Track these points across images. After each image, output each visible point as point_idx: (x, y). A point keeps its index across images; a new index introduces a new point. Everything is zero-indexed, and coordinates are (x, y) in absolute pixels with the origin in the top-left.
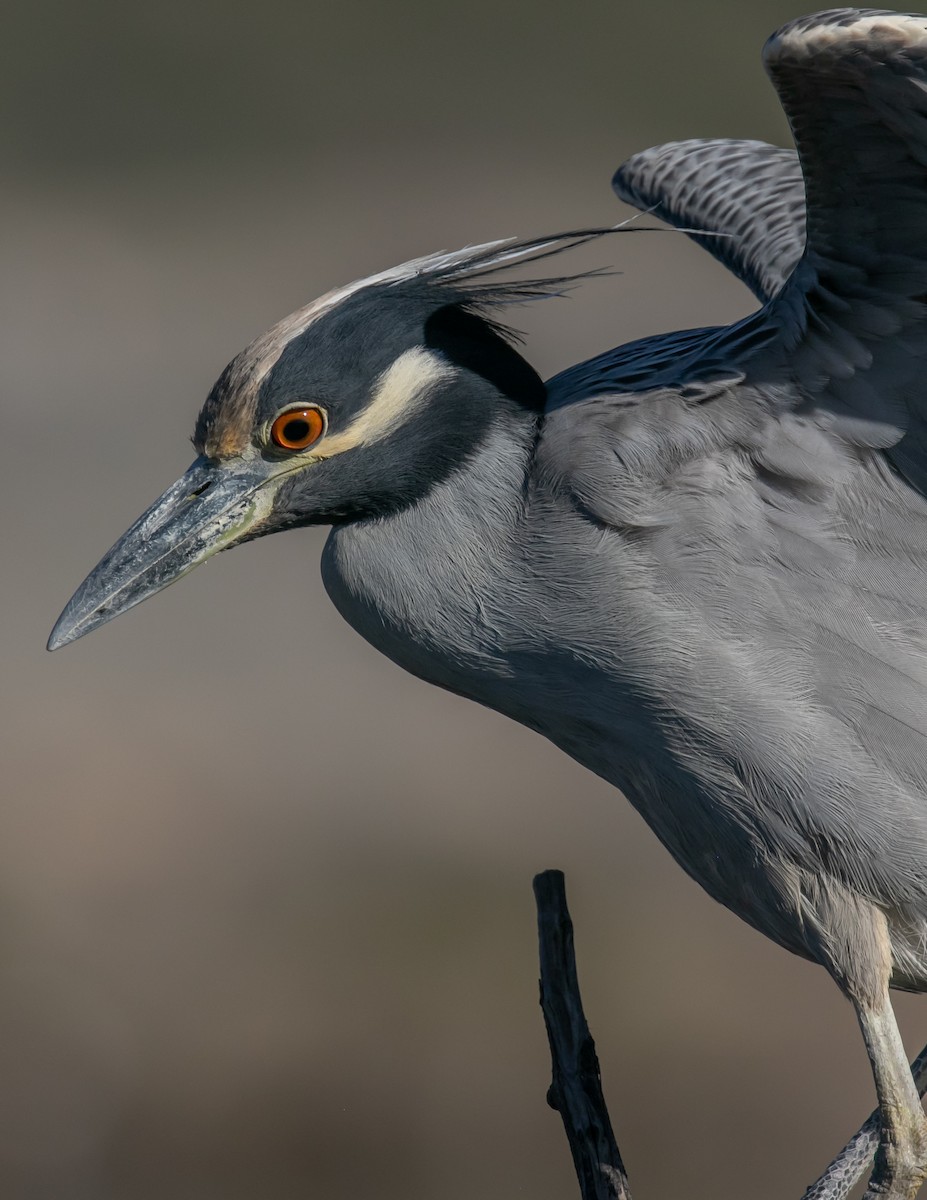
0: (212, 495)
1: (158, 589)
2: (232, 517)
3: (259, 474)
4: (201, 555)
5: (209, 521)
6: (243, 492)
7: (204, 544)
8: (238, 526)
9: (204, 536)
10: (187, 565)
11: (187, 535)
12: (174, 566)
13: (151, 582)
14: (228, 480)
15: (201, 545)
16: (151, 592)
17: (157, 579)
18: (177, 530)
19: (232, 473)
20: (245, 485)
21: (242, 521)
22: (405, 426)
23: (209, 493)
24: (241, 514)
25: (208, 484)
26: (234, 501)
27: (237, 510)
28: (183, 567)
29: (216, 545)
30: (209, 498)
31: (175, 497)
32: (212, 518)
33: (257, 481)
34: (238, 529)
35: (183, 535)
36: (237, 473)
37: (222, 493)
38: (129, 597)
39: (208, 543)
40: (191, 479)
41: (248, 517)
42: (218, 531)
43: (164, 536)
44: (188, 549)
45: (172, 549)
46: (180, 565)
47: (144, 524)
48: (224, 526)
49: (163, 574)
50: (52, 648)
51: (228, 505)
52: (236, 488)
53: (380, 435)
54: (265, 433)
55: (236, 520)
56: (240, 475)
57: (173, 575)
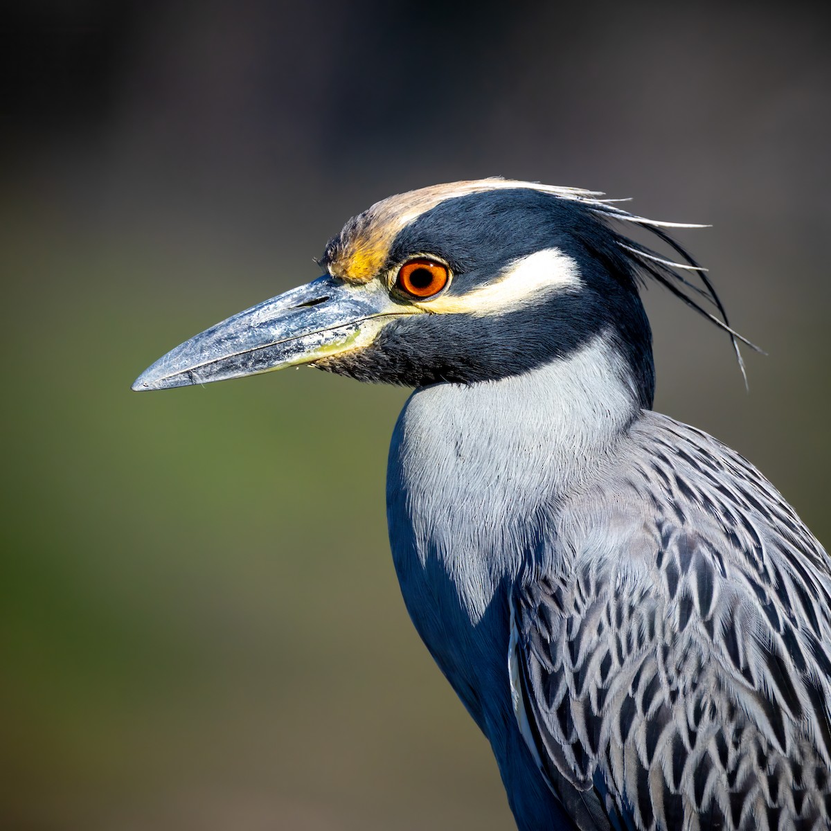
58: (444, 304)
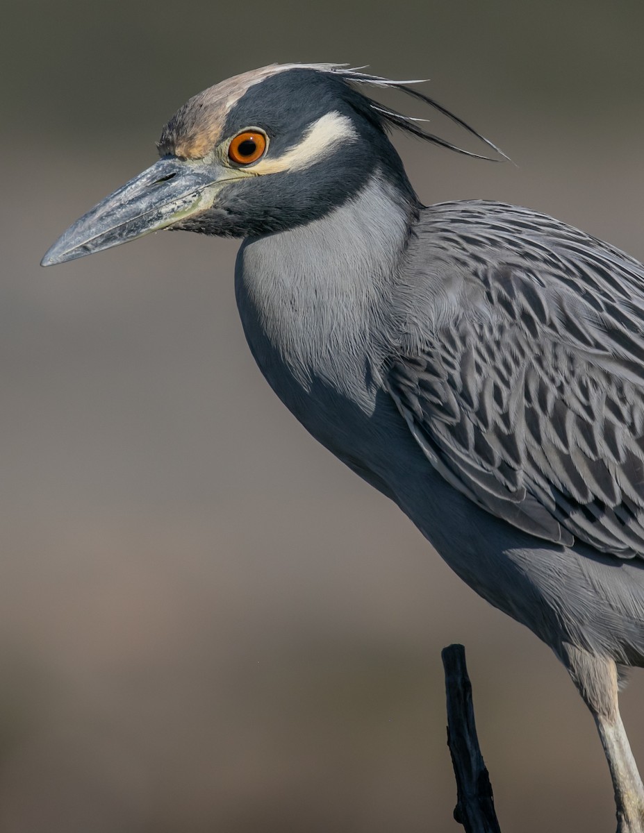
0: (176, 183)
1: (123, 242)
2: (185, 202)
3: (211, 176)
4: (157, 225)
5: (170, 201)
6: (197, 186)
7: (162, 217)
8: (186, 210)
9: (163, 210)
10: (146, 229)
11: (154, 207)
12: (138, 228)
13: (120, 235)
14: (188, 175)
15: (160, 216)
16: (117, 243)
17: (125, 234)
18: (148, 202)
19: (193, 171)
20: (200, 181)
21: (190, 207)
22: (319, 164)
23: (174, 181)
24: (191, 201)
25: (174, 175)
26: (190, 191)
27: (189, 198)
28: (144, 230)
29: (168, 220)
30: (174, 184)
31: (148, 179)
32: (173, 199)
33: (207, 180)
34: (186, 212)
35: (151, 206)
36: (196, 171)
37: (184, 183)
38: (104, 242)
39: (164, 217)
40: (160, 169)
41: (194, 206)
42: (173, 210)
43: (138, 203)
44: (151, 218)
45: (141, 215)
46: (142, 228)
47: (124, 192)
48: (178, 207)
49: (130, 231)
50: (45, 265)
51: (186, 193)
52: (193, 182)
53: (301, 166)
54: (225, 146)
55: (186, 205)
56: (198, 174)
57: (135, 234)
58: (265, 166)
